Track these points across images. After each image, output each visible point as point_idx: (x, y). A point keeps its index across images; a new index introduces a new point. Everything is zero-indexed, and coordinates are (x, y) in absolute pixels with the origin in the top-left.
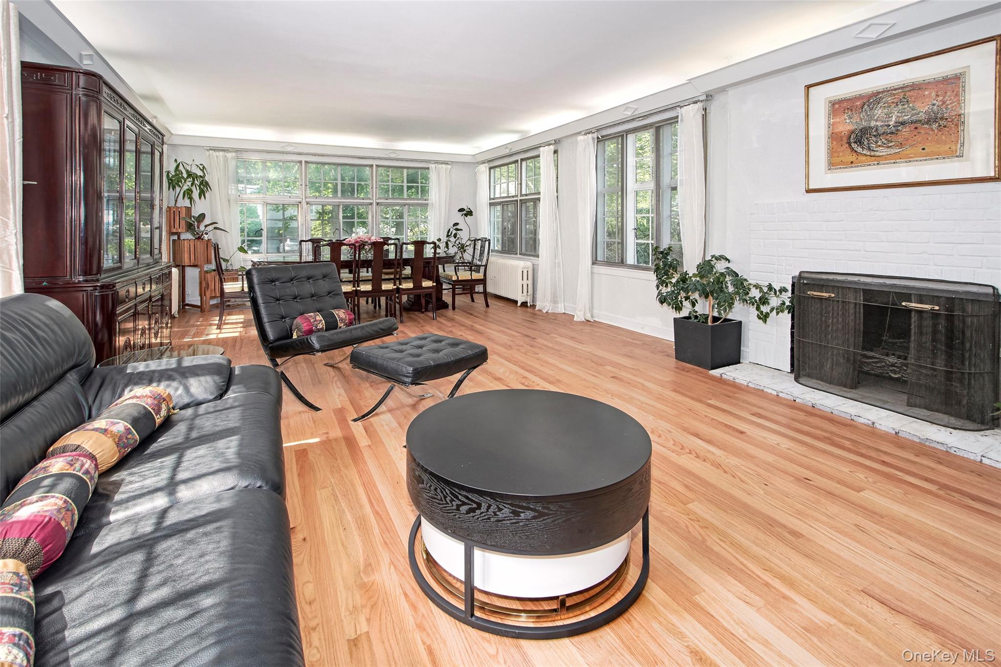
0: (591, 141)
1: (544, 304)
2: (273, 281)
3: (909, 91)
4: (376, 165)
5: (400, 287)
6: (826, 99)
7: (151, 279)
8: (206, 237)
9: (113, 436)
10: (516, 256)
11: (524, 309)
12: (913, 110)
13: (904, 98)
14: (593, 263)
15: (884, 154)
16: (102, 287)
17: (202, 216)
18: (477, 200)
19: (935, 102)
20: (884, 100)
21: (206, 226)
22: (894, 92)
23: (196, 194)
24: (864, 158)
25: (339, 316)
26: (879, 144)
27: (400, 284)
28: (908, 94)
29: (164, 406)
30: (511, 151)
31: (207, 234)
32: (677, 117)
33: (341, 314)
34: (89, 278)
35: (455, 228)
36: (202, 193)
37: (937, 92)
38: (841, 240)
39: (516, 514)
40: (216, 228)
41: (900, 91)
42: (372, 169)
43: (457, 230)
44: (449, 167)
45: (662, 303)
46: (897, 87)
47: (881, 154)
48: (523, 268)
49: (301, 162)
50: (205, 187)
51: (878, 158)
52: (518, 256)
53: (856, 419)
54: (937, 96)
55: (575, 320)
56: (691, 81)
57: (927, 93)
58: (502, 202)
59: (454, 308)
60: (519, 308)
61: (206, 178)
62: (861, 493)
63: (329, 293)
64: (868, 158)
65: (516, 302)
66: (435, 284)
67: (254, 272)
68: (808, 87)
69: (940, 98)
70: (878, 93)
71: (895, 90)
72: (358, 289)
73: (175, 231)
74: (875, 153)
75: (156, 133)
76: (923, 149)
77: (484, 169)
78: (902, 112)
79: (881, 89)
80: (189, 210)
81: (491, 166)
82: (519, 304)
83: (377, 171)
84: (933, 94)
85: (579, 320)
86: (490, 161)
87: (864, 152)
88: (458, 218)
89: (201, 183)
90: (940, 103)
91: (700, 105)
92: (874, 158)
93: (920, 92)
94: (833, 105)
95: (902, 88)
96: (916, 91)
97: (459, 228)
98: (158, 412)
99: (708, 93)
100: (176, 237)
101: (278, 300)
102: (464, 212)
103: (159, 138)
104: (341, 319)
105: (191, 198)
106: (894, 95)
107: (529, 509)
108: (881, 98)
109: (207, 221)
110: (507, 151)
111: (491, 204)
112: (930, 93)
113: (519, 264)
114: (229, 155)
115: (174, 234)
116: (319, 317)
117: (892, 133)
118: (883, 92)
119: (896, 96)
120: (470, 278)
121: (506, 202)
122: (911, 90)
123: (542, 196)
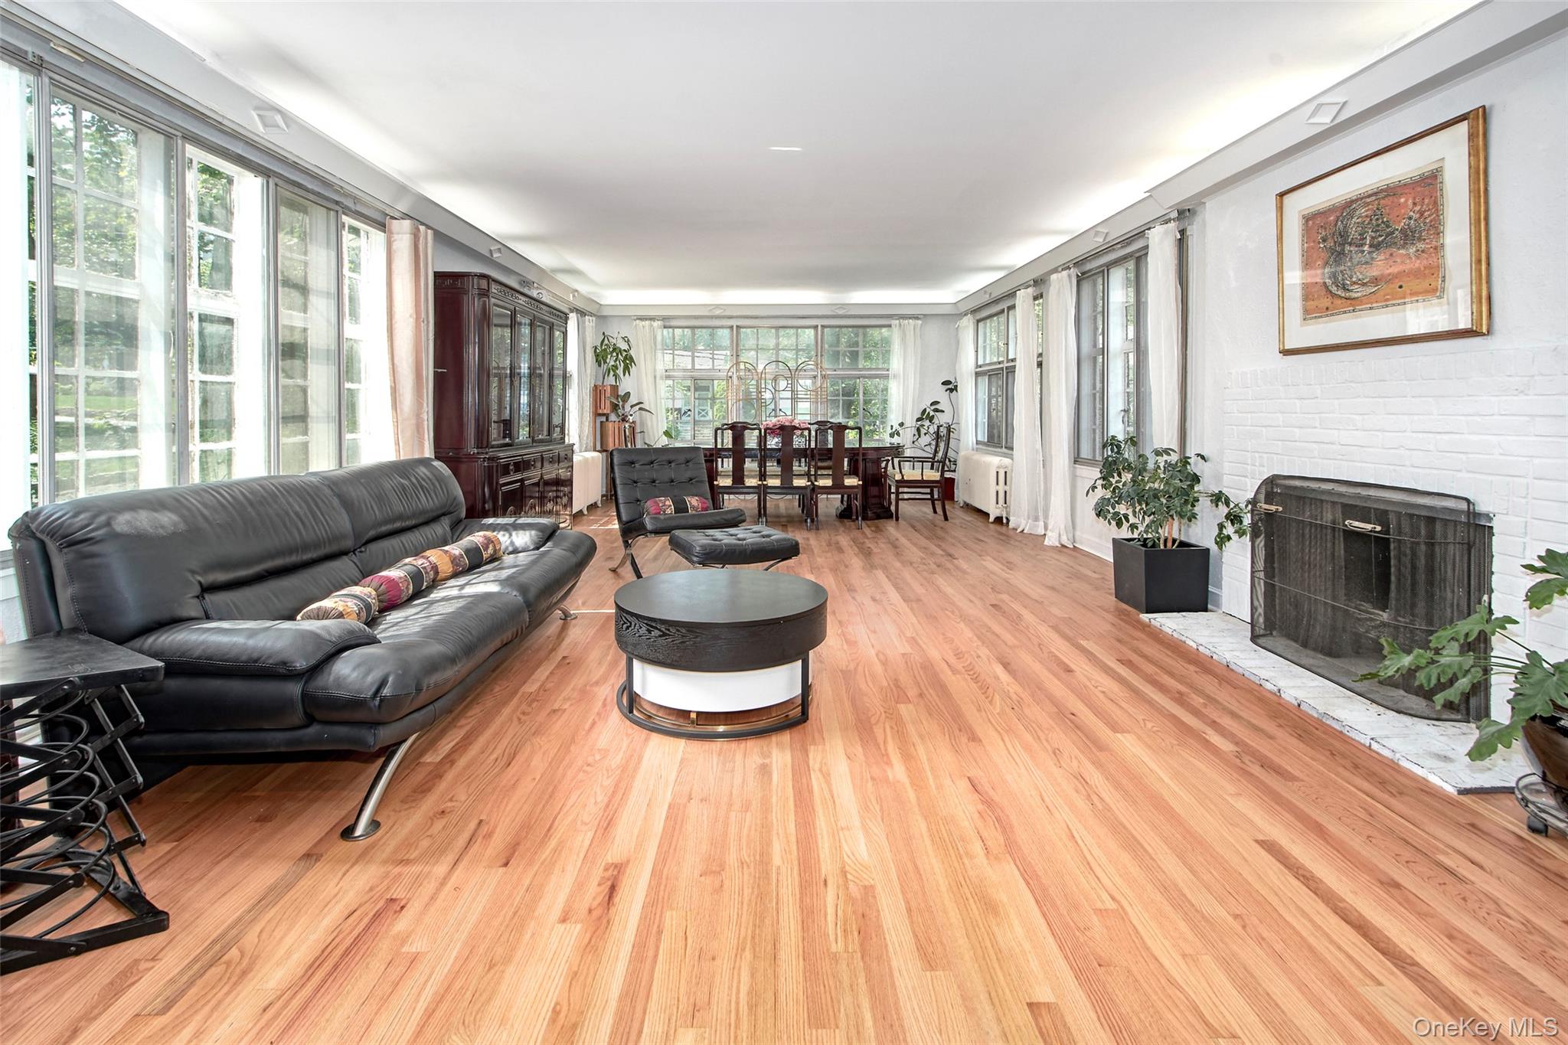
0: (1066, 279)
1: (1019, 521)
2: (633, 463)
3: (1383, 198)
4: (822, 326)
5: (816, 483)
6: (1300, 212)
7: (542, 458)
8: (631, 419)
9: (450, 556)
10: (999, 450)
11: (998, 528)
12: (1388, 226)
13: (1378, 209)
14: (1075, 462)
15: (1359, 294)
16: (489, 459)
17: (628, 394)
18: (957, 368)
19: (1412, 213)
20: (1358, 213)
21: (632, 407)
22: (1368, 200)
23: (620, 371)
24: (1339, 302)
25: (690, 504)
26: (1354, 279)
27: (816, 481)
28: (1382, 202)
29: (491, 547)
30: (993, 296)
31: (631, 415)
32: (1147, 247)
33: (693, 501)
34: (480, 450)
35: (933, 408)
36: (627, 369)
37: (1414, 198)
38: (1315, 427)
39: (649, 632)
40: (640, 409)
41: (1374, 198)
42: (817, 331)
43: (936, 410)
44: (920, 322)
45: (1098, 515)
46: (1370, 192)
47: (1356, 295)
48: (998, 467)
49: (731, 327)
50: (629, 361)
51: (1353, 302)
52: (1004, 450)
53: (1263, 683)
54: (1415, 204)
55: (1045, 543)
56: (1153, 193)
57: (1402, 200)
58: (989, 371)
59: (897, 519)
60: (992, 526)
61: (632, 352)
62: (1119, 735)
63: (691, 480)
64: (1344, 301)
65: (987, 515)
66: (861, 483)
67: (615, 453)
68: (1282, 195)
69: (1417, 208)
70: (1352, 202)
71: (1370, 196)
72: (765, 483)
73: (601, 412)
74: (1351, 294)
75: (558, 313)
76: (1401, 287)
77: (968, 323)
78: (1377, 231)
79: (1353, 196)
80: (615, 388)
81: (978, 318)
82: (992, 519)
83: (823, 333)
84: (1410, 202)
85: (1051, 543)
86: (974, 311)
87: (1339, 293)
88: (942, 395)
89: (626, 358)
90: (1418, 215)
91: (1172, 225)
92: (1349, 302)
93: (1396, 200)
94: (1307, 221)
95: (1375, 194)
96: (1391, 198)
97: (940, 409)
98: (486, 549)
99: (1180, 208)
100: (604, 419)
101: (635, 482)
102: (950, 386)
103: (561, 318)
104: (693, 507)
105: (616, 376)
106: (1368, 204)
107: (657, 629)
108: (1355, 210)
109: (633, 400)
110: (986, 298)
111: (977, 374)
112: (1406, 201)
113: (994, 461)
114: (656, 324)
115: (600, 415)
116: (669, 502)
117: (1367, 263)
118: (1357, 200)
119: (1370, 207)
120: (920, 479)
121: (993, 370)
122: (1386, 196)
123: (1017, 364)
